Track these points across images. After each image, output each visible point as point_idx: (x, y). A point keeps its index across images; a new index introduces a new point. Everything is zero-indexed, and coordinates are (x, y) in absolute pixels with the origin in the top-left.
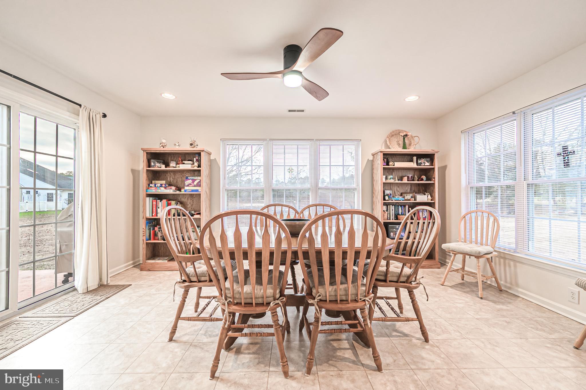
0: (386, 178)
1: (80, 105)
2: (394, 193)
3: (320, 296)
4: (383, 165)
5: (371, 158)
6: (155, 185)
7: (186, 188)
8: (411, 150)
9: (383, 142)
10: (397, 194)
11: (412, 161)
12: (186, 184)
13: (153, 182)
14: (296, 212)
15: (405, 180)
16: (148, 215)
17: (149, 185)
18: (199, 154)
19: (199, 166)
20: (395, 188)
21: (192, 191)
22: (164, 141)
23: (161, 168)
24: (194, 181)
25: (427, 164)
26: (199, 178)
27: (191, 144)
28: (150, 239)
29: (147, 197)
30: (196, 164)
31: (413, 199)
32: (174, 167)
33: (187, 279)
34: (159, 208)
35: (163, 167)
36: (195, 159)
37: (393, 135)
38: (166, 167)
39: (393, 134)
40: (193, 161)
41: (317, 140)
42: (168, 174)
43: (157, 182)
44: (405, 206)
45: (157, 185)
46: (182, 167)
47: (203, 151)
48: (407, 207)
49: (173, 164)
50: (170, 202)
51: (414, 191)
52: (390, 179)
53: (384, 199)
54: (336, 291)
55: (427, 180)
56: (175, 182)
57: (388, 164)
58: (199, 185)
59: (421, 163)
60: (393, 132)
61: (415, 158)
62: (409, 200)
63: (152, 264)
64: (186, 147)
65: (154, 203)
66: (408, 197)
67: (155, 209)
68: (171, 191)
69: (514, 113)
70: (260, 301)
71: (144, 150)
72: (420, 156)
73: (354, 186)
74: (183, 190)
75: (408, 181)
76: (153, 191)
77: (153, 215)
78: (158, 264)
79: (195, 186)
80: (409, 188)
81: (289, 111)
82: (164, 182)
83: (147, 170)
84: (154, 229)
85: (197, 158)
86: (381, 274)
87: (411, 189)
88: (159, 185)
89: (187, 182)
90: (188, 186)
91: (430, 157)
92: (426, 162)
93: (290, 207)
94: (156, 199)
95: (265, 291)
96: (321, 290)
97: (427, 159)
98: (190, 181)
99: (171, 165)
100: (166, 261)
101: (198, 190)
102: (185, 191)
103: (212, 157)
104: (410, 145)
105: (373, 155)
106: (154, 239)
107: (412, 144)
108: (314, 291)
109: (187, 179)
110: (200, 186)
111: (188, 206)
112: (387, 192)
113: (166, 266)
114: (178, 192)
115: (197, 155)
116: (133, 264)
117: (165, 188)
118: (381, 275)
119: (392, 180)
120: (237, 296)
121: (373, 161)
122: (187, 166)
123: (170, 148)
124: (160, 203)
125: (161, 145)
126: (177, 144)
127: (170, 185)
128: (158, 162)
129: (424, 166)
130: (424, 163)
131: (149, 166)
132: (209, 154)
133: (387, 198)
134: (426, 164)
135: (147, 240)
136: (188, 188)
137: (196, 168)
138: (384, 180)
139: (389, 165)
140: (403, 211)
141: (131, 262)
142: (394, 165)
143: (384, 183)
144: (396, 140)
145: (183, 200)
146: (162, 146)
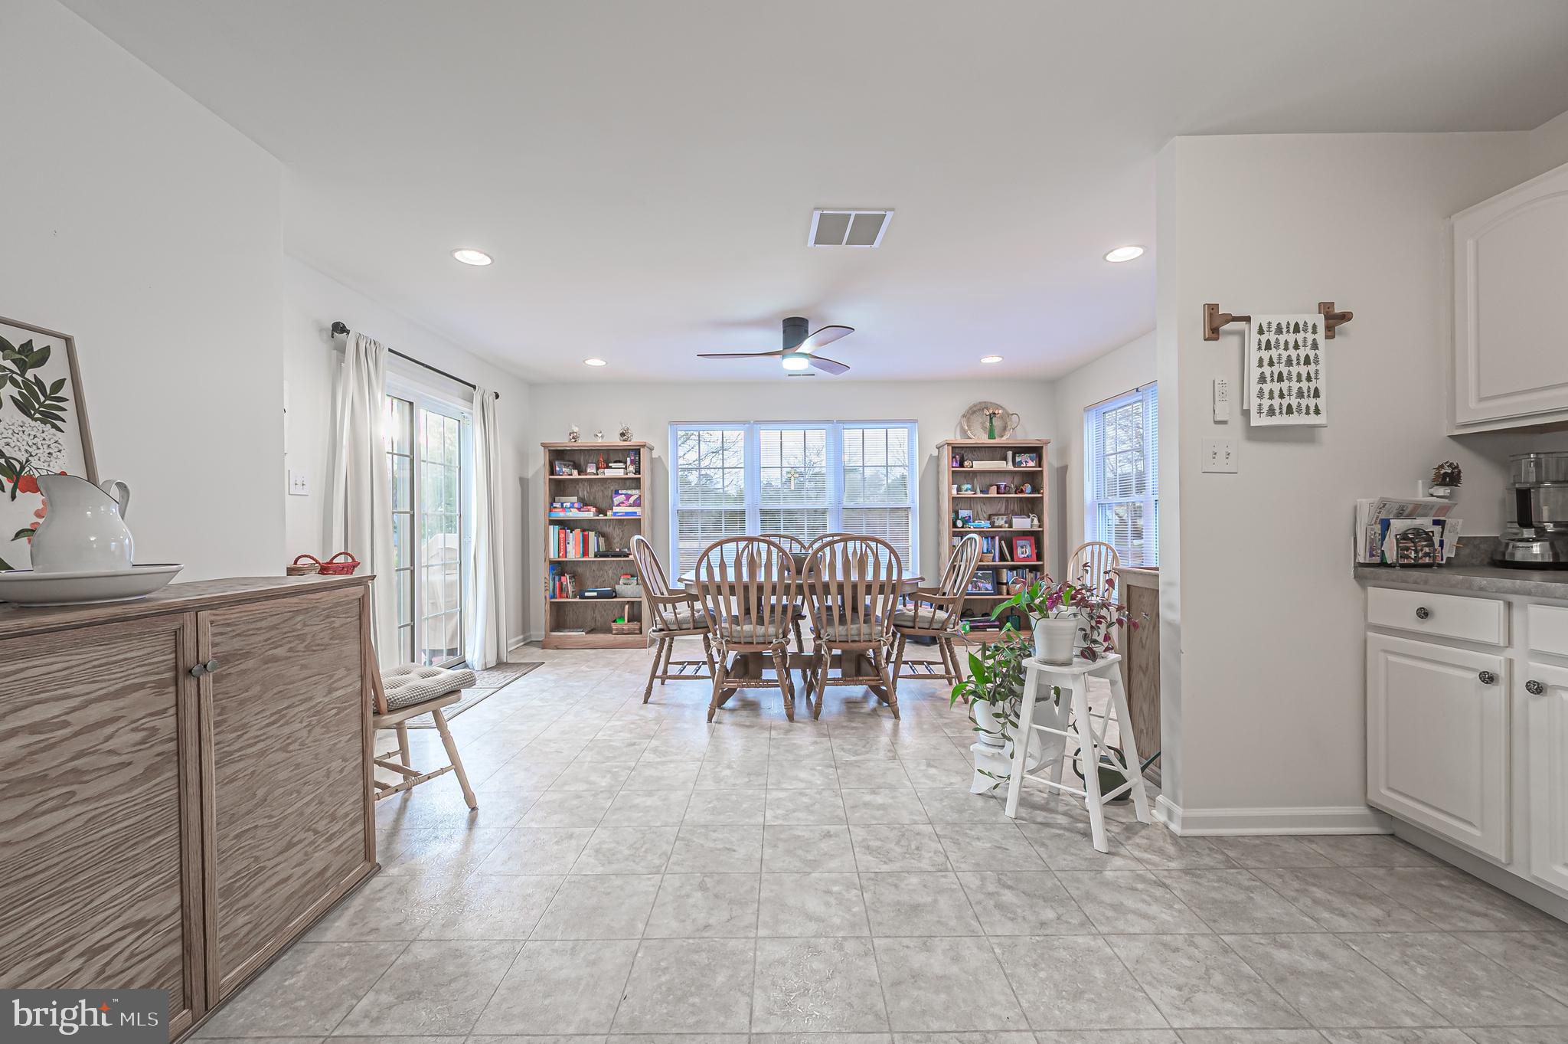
0: (959, 490)
1: (474, 387)
2: (976, 513)
3: (828, 635)
4: (953, 467)
5: (935, 453)
6: (562, 504)
7: (616, 509)
8: (1004, 440)
9: (957, 426)
10: (981, 517)
11: (1005, 459)
12: (616, 503)
13: (557, 499)
14: (803, 546)
15: (993, 493)
16: (553, 555)
17: (552, 504)
18: (637, 452)
19: (638, 471)
20: (979, 507)
21: (627, 514)
22: (576, 429)
23: (572, 475)
24: (628, 497)
25: (1032, 464)
26: (637, 492)
27: (623, 435)
28: (554, 597)
29: (550, 525)
30: (632, 468)
31: (1007, 525)
32: (595, 474)
33: (665, 627)
34: (568, 543)
35: (575, 474)
36: (628, 459)
37: (974, 412)
38: (579, 475)
39: (975, 409)
40: (625, 463)
41: (839, 422)
42: (580, 484)
43: (563, 499)
44: (993, 538)
45: (564, 505)
46: (609, 473)
47: (644, 446)
48: (997, 538)
49: (591, 469)
50: (586, 533)
51: (1013, 511)
52: (967, 490)
53: (955, 525)
54: (847, 630)
55: (1033, 492)
56: (592, 498)
57: (962, 465)
58: (637, 503)
59: (1021, 462)
60: (975, 406)
61: (1010, 454)
62: (1001, 527)
63: (560, 637)
64: (614, 440)
65: (562, 535)
66: (1000, 521)
67: (562, 545)
68: (590, 514)
69: (1137, 390)
70: (761, 640)
71: (544, 445)
72: (1019, 450)
73: (907, 503)
74: (609, 513)
75: (998, 493)
76: (560, 515)
77: (561, 555)
78: (570, 637)
79: (630, 506)
80: (1004, 504)
81: (789, 375)
82: (574, 499)
83: (550, 479)
84: (560, 580)
85: (633, 458)
86: (909, 619)
87: (1006, 508)
88: (568, 504)
89: (617, 500)
90: (618, 505)
91: (1036, 451)
92: (1029, 460)
93: (792, 539)
94: (564, 529)
95: (767, 630)
96: (830, 630)
97: (1031, 455)
98: (622, 498)
99: (589, 470)
100: (584, 633)
101: (636, 513)
102: (615, 514)
103: (655, 454)
104: (1005, 428)
105: (938, 448)
106: (561, 597)
107: (1009, 427)
108: (822, 632)
109: (617, 493)
110: (639, 505)
111: (615, 541)
112: (963, 513)
113: (584, 641)
114: (601, 516)
115: (632, 453)
116: (524, 639)
117: (579, 509)
118: (909, 621)
119: (969, 492)
120: (735, 634)
121: (938, 458)
122: (616, 472)
123: (586, 441)
124: (571, 534)
125: (571, 437)
126: (600, 435)
127: (585, 504)
128: (565, 465)
129: (1026, 467)
130: (1026, 462)
131: (552, 472)
132: (651, 449)
133: (959, 523)
134: (1029, 464)
135: (551, 598)
136: (620, 509)
137: (631, 475)
138: (954, 492)
139: (963, 467)
140: (990, 545)
141: (521, 637)
142: (972, 467)
143: (953, 498)
144: (981, 420)
145: (607, 530)
146: (573, 438)
